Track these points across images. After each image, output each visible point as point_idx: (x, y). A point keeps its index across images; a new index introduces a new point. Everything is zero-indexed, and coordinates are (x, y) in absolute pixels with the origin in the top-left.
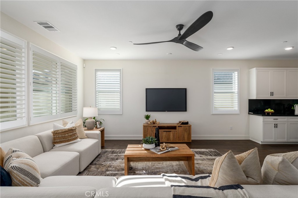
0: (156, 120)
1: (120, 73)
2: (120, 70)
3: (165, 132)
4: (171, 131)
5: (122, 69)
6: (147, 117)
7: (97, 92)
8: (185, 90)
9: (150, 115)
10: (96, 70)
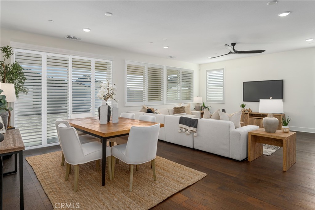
0: (249, 108)
1: (223, 71)
2: (223, 69)
3: (256, 119)
4: (261, 119)
5: (225, 68)
6: (243, 106)
7: (208, 87)
8: (281, 81)
9: (245, 105)
10: (207, 71)
